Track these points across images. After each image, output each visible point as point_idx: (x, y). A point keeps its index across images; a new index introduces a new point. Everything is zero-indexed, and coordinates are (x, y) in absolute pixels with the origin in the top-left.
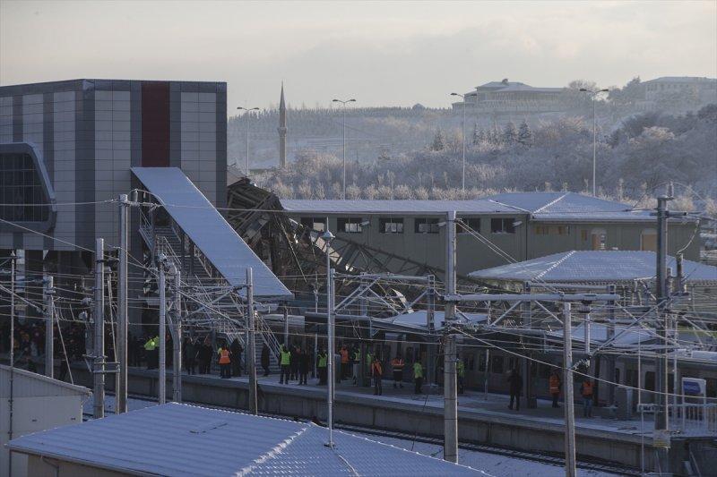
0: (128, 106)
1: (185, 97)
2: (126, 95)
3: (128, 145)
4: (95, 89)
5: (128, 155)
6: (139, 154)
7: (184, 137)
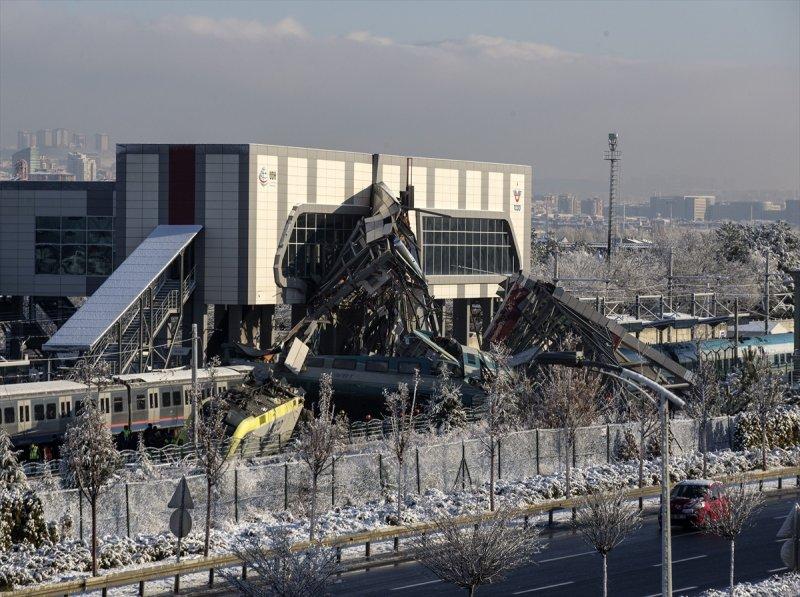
0: (156, 169)
1: (209, 158)
2: (155, 158)
3: (156, 205)
4: (126, 153)
5: (155, 213)
6: (166, 213)
7: (208, 196)
